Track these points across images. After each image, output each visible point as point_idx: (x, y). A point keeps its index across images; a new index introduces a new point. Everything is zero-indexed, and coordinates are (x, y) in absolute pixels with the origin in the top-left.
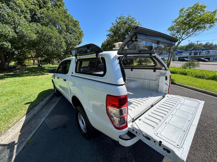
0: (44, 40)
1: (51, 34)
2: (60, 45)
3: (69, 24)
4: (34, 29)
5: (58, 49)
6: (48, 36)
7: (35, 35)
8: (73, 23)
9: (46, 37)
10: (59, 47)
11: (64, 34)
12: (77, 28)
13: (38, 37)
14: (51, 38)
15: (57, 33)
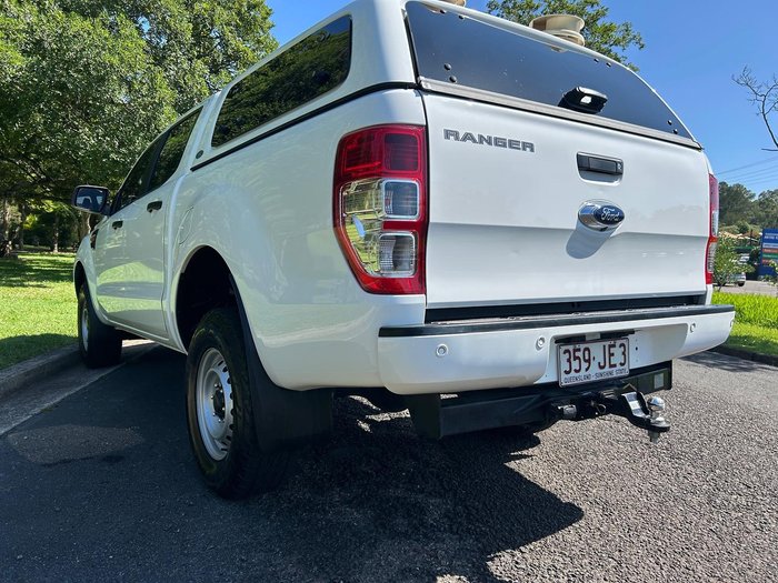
0: (62, 87)
1: (106, 57)
2: (149, 121)
3: (211, 16)
4: (21, 26)
5: (132, 142)
6: (86, 66)
7: (19, 55)
8: (239, 14)
9: (78, 71)
10: (136, 134)
11: (176, 64)
12: (259, 42)
13: (31, 68)
14: (101, 80)
15: (142, 56)
